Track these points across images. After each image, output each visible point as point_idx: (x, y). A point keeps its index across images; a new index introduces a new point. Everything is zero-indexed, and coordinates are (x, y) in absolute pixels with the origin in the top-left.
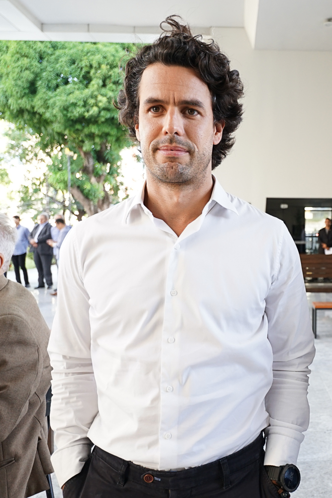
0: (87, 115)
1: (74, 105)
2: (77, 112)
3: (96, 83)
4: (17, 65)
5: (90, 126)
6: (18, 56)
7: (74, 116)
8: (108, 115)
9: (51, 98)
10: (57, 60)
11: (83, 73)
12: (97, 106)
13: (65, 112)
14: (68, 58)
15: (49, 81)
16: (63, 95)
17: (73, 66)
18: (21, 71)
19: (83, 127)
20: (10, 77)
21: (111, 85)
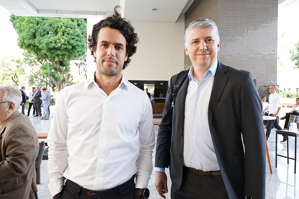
0: (56, 46)
1: (51, 42)
2: (52, 45)
3: (60, 34)
4: (28, 26)
5: (57, 51)
6: (28, 22)
7: (51, 47)
8: (65, 47)
9: (42, 40)
10: (44, 24)
11: (55, 30)
12: (60, 43)
13: (47, 45)
14: (49, 23)
15: (41, 33)
16: (46, 38)
17: (51, 27)
18: (30, 29)
19: (55, 51)
20: (25, 31)
21: (66, 34)
